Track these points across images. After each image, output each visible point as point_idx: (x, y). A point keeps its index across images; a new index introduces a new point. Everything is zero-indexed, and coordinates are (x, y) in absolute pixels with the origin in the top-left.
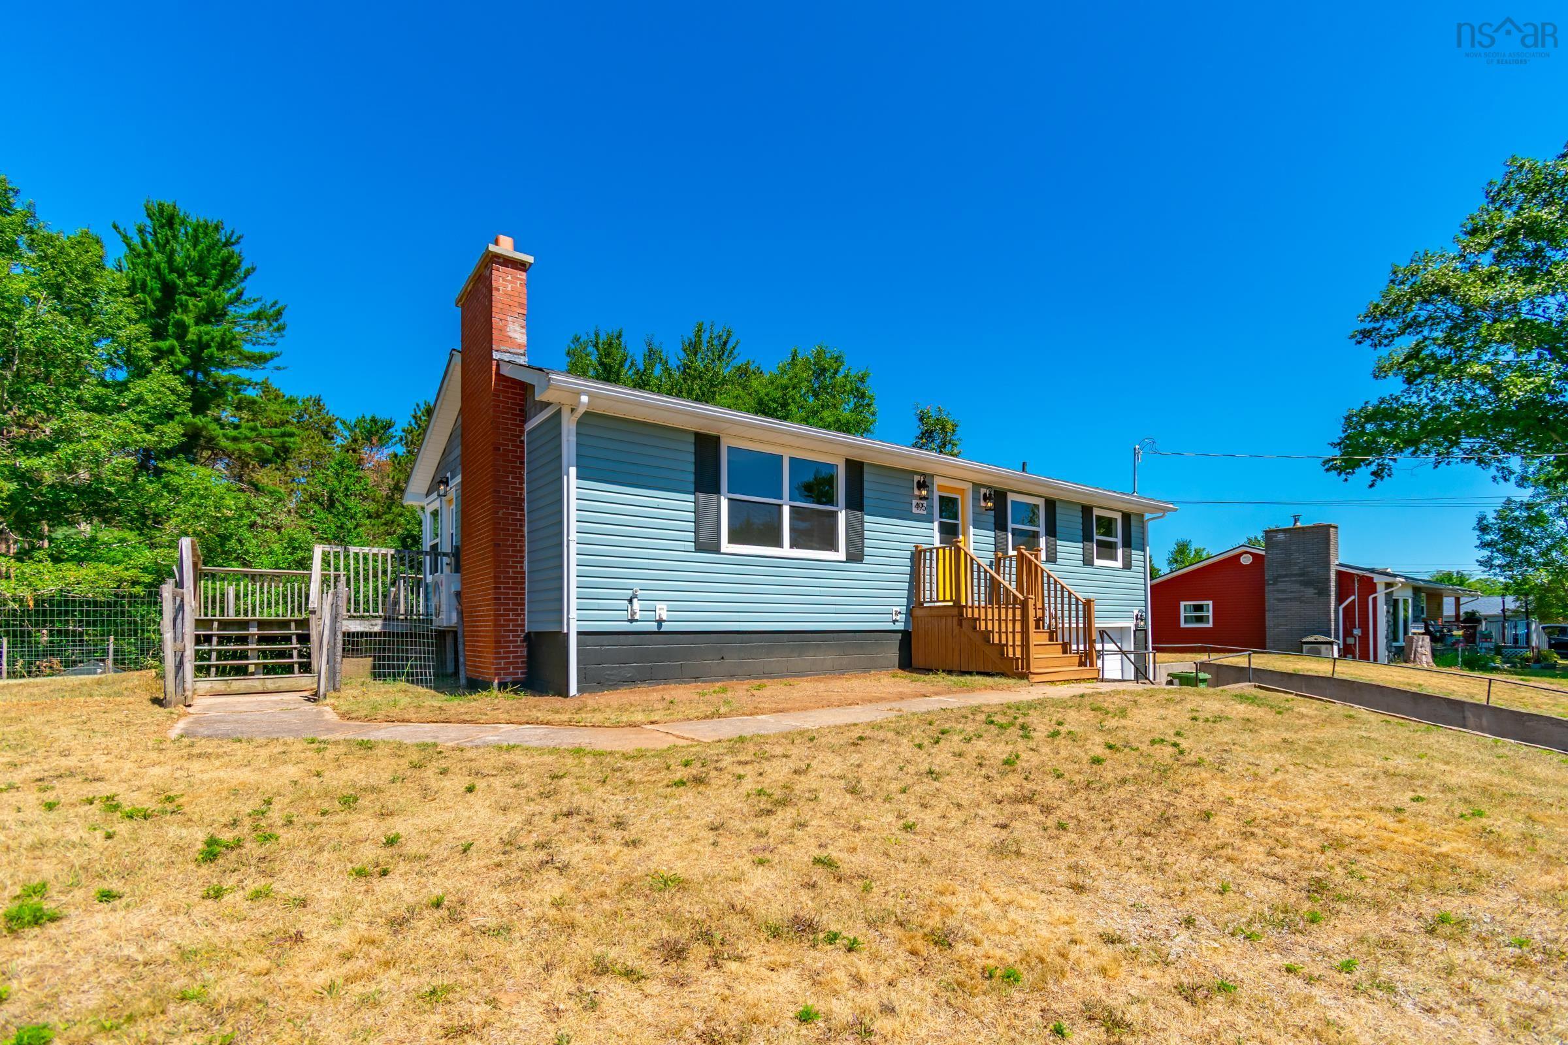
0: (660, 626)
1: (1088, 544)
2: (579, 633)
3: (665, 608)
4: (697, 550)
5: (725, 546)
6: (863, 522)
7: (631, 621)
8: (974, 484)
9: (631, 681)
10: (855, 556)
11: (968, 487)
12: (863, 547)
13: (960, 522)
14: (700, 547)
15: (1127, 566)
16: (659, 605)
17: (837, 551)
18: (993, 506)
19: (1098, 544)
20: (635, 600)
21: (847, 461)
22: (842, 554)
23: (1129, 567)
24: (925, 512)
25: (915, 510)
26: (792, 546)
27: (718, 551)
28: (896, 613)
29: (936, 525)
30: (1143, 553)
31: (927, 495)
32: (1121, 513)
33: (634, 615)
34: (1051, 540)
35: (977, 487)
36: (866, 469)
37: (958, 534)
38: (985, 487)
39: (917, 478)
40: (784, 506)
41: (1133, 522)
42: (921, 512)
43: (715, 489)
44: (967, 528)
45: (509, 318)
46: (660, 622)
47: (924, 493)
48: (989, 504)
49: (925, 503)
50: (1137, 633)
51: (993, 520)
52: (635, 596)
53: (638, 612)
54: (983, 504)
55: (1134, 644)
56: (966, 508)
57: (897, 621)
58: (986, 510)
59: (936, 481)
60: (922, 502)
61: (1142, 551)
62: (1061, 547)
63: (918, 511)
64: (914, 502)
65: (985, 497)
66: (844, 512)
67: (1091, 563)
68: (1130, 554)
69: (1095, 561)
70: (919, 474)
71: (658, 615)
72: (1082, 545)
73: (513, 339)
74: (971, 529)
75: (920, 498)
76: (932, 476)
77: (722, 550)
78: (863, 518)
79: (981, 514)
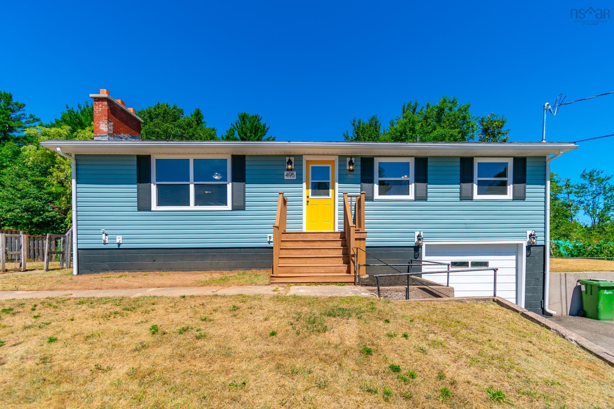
0: (119, 246)
1: (466, 186)
2: (78, 250)
3: (121, 237)
4: (139, 210)
5: (154, 206)
6: (245, 188)
7: (105, 244)
8: (339, 156)
9: (105, 270)
10: (239, 206)
11: (336, 159)
12: (245, 201)
13: (330, 181)
15: (519, 197)
16: (118, 236)
17: (226, 205)
18: (359, 168)
19: (480, 183)
20: (104, 235)
21: (232, 156)
22: (229, 207)
23: (523, 198)
24: (295, 178)
25: (286, 178)
26: (196, 205)
27: (150, 210)
28: (270, 237)
29: (304, 185)
30: (544, 186)
31: (293, 168)
32: (513, 158)
33: (105, 241)
34: (421, 185)
35: (342, 158)
36: (247, 159)
37: (328, 189)
38: (351, 157)
39: (287, 159)
40: (190, 185)
41: (529, 164)
42: (291, 178)
43: (148, 181)
44: (335, 184)
45: (101, 122)
46: (119, 244)
47: (290, 167)
48: (351, 167)
49: (295, 173)
50: (532, 249)
51: (359, 177)
52: (103, 233)
53: (107, 240)
54: (348, 168)
55: (527, 256)
56: (335, 172)
57: (272, 242)
58: (353, 170)
59: (305, 158)
60: (292, 172)
61: (542, 185)
62: (432, 189)
63: (289, 178)
64: (286, 173)
65: (351, 163)
66: (231, 184)
67: (471, 198)
68: (525, 188)
69: (476, 196)
70: (289, 156)
71: (118, 241)
72: (459, 186)
73: (102, 130)
74: (337, 185)
75: (288, 170)
76: (301, 156)
77: (152, 210)
78: (245, 186)
79: (347, 175)
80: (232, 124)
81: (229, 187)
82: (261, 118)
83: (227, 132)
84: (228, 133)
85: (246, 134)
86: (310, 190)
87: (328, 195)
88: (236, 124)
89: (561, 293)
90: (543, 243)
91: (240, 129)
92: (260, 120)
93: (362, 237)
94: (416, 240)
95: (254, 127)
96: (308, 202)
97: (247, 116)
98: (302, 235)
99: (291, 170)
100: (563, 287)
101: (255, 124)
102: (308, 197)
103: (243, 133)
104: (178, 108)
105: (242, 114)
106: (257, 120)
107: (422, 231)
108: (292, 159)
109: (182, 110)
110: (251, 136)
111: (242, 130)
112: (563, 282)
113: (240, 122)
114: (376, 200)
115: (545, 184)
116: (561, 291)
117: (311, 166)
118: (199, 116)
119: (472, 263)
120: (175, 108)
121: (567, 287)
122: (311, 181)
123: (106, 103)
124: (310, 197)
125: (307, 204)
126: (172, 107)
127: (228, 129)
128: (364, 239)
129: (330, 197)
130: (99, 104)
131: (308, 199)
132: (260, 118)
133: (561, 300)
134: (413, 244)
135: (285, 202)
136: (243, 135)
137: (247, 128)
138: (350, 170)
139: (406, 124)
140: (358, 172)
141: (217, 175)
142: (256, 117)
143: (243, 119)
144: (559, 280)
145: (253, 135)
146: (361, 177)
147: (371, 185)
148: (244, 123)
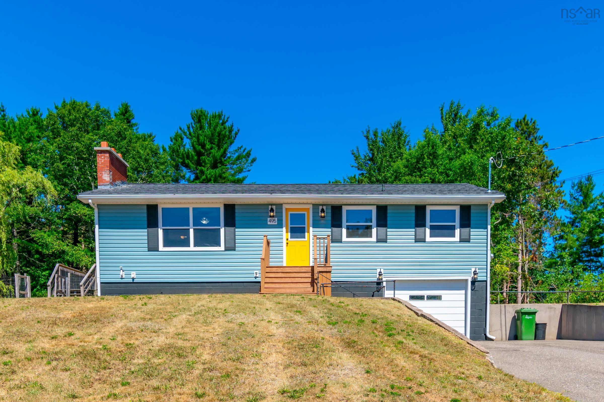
0: (133, 280)
1: (420, 230)
2: (101, 283)
3: (135, 273)
4: (149, 251)
5: (161, 248)
6: (235, 232)
7: (122, 278)
8: (313, 204)
10: (230, 247)
11: (310, 207)
12: (235, 243)
13: (306, 226)
14: (150, 249)
15: (465, 240)
16: (132, 273)
17: (220, 246)
18: (330, 215)
19: (432, 228)
20: (122, 271)
21: (225, 205)
22: (222, 248)
23: (468, 240)
24: (276, 223)
25: (269, 223)
26: (195, 246)
27: (158, 251)
28: (256, 273)
29: (284, 229)
30: (486, 230)
31: (275, 214)
32: (459, 206)
33: (122, 276)
34: (382, 230)
35: (315, 206)
36: (236, 207)
37: (304, 232)
38: (323, 205)
39: (270, 207)
40: (190, 230)
41: (473, 211)
42: (273, 224)
43: (156, 226)
44: (309, 228)
45: (103, 173)
46: (133, 279)
47: (272, 214)
48: (323, 214)
49: (276, 219)
50: (476, 283)
51: (330, 222)
52: (121, 269)
53: (124, 275)
54: (320, 215)
55: (472, 290)
56: (309, 218)
57: (258, 277)
58: (324, 217)
59: (285, 206)
60: (273, 218)
61: (484, 229)
62: (392, 233)
63: (271, 223)
64: (269, 219)
65: (323, 211)
66: (223, 228)
67: (424, 241)
68: (470, 232)
69: (428, 239)
70: (272, 205)
71: (132, 276)
72: (414, 230)
73: (105, 180)
74: (311, 229)
75: (270, 217)
76: (282, 204)
77: (160, 250)
78: (235, 230)
79: (320, 220)
80: (181, 129)
81: (222, 231)
82: (228, 118)
83: (171, 141)
84: (173, 141)
85: (203, 146)
86: (289, 234)
87: (304, 237)
88: (189, 128)
89: (501, 322)
90: (484, 279)
91: (194, 137)
92: (225, 123)
93: (328, 270)
94: (378, 276)
95: (217, 134)
96: (287, 243)
97: (204, 115)
98: (282, 268)
99: (273, 216)
100: (503, 316)
101: (218, 129)
102: (287, 239)
103: (199, 145)
104: (102, 108)
105: (197, 111)
106: (221, 121)
107: (382, 268)
108: (274, 207)
109: (108, 112)
110: (211, 148)
111: (198, 138)
112: (503, 312)
113: (193, 125)
114: (344, 242)
115: (487, 228)
116: (501, 320)
117: (290, 213)
118: (127, 115)
119: (427, 296)
120: (98, 108)
121: (507, 316)
122: (290, 226)
123: (107, 155)
124: (289, 239)
125: (287, 246)
126: (93, 107)
127: (173, 135)
128: (330, 272)
129: (306, 239)
130: (101, 156)
131: (288, 242)
132: (226, 119)
133: (501, 327)
134: (375, 279)
135: (268, 243)
136: (199, 148)
137: (205, 136)
138: (321, 217)
139: (424, 147)
140: (329, 218)
141: (205, 220)
142: (220, 116)
143: (199, 121)
144: (499, 310)
145: (216, 148)
146: (332, 223)
147: (340, 229)
148: (201, 128)
